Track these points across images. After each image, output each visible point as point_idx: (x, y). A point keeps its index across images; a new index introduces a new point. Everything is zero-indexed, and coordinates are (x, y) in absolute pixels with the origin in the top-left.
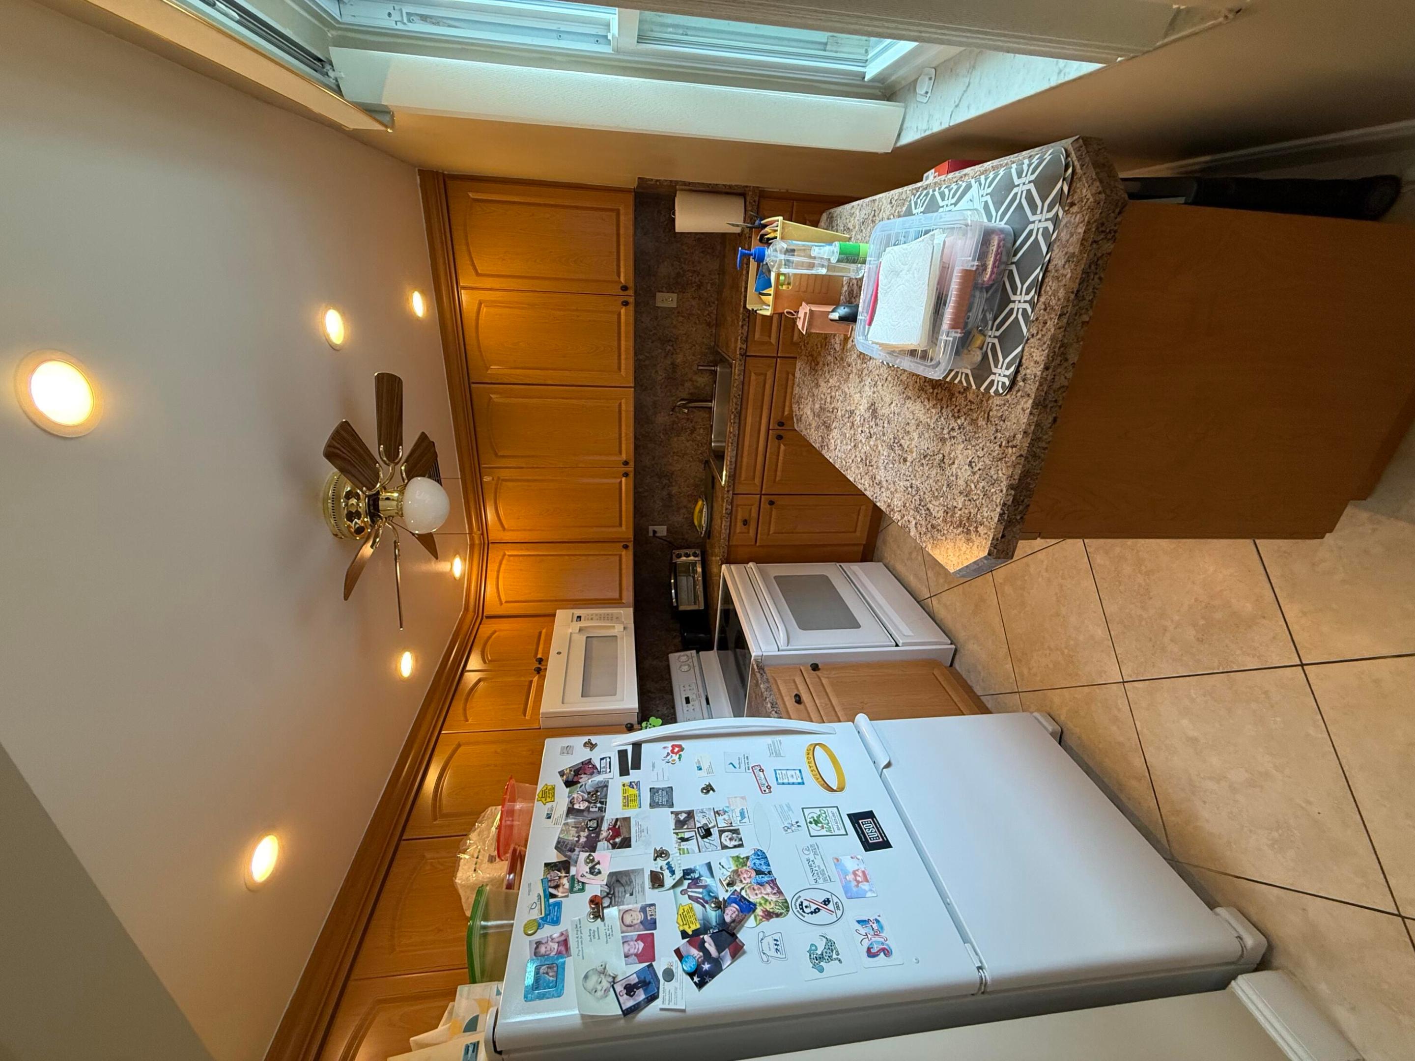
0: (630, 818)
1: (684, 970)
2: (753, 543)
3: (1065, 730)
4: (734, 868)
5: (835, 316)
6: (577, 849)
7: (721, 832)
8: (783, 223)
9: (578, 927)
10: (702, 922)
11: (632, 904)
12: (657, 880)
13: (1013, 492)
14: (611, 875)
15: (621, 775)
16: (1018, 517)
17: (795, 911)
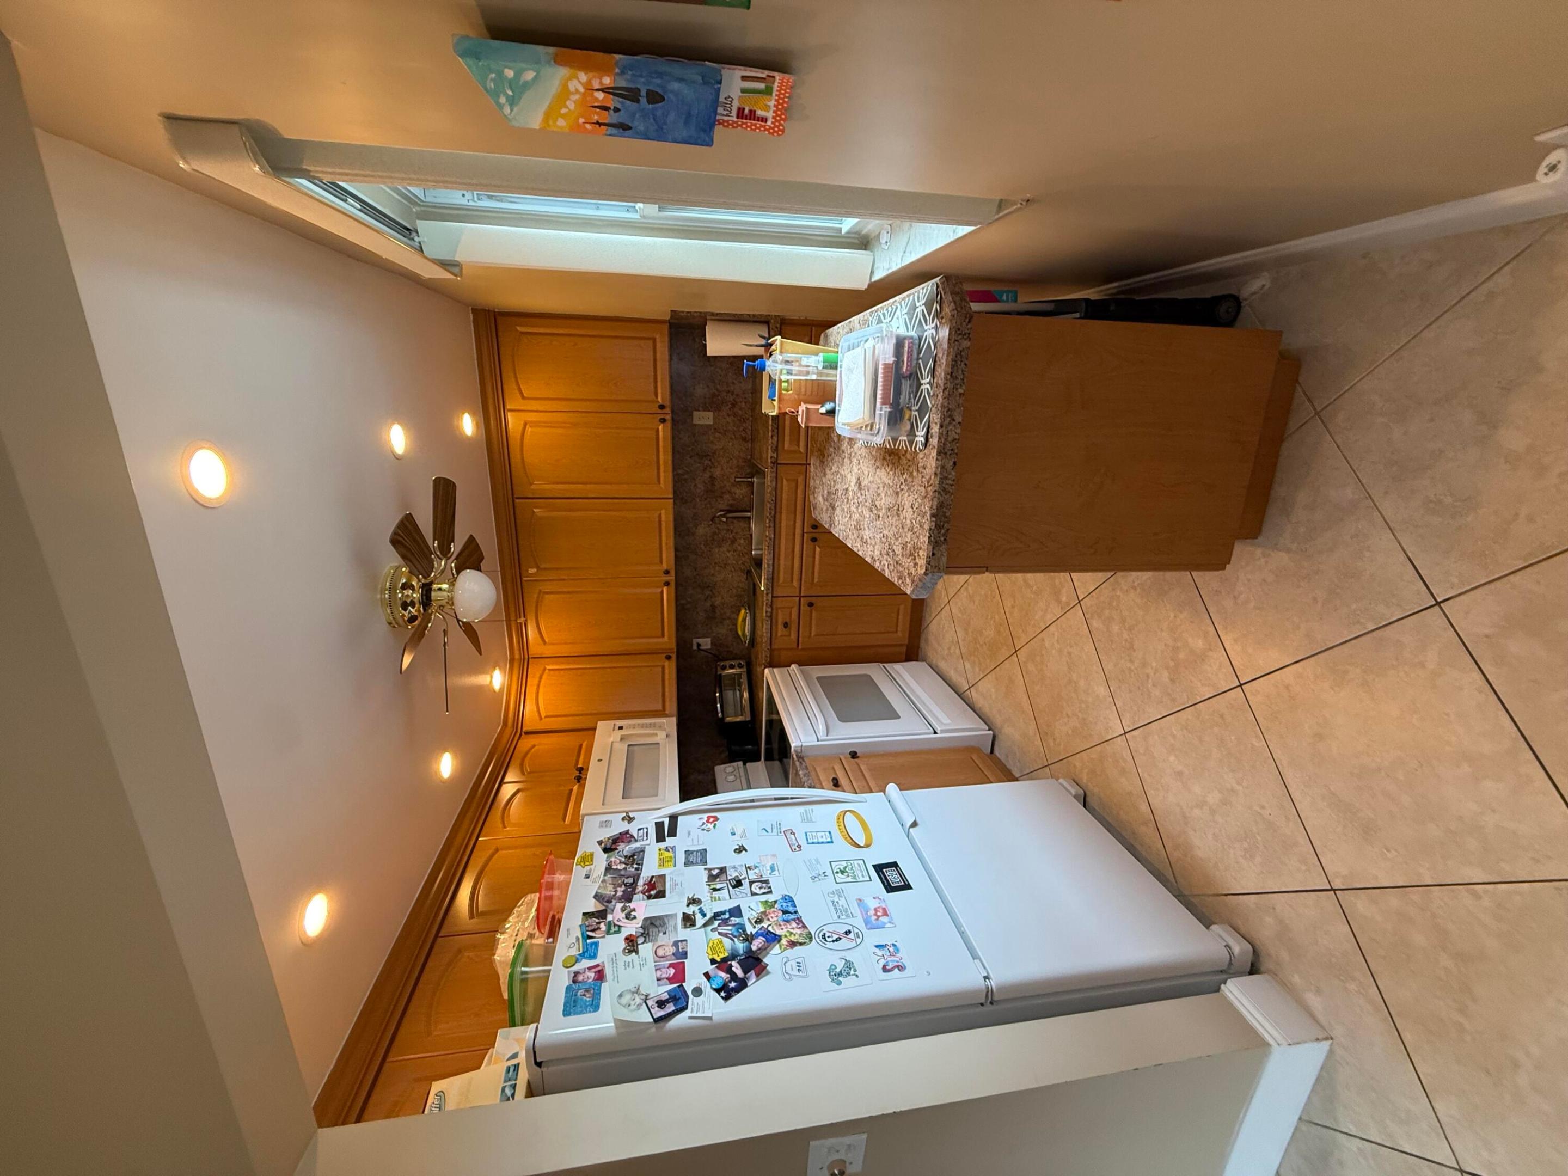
0: (665, 875)
1: (712, 988)
2: (795, 645)
3: (1088, 793)
4: (762, 909)
5: (823, 410)
6: (614, 901)
7: (751, 883)
8: (781, 341)
9: (614, 961)
10: (730, 952)
11: (665, 941)
12: (688, 921)
13: (934, 519)
14: (646, 919)
15: (657, 841)
16: (942, 539)
17: (818, 940)
